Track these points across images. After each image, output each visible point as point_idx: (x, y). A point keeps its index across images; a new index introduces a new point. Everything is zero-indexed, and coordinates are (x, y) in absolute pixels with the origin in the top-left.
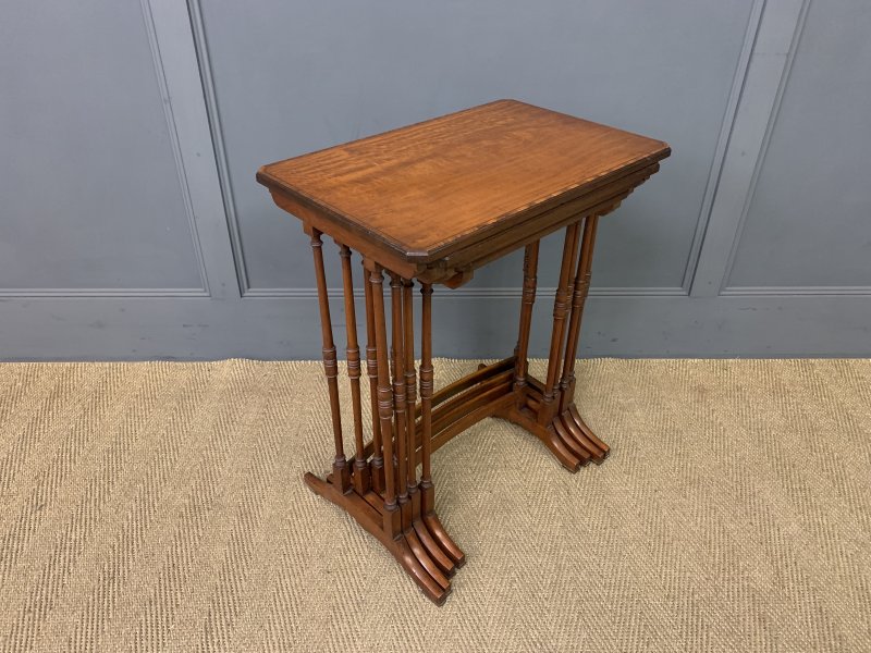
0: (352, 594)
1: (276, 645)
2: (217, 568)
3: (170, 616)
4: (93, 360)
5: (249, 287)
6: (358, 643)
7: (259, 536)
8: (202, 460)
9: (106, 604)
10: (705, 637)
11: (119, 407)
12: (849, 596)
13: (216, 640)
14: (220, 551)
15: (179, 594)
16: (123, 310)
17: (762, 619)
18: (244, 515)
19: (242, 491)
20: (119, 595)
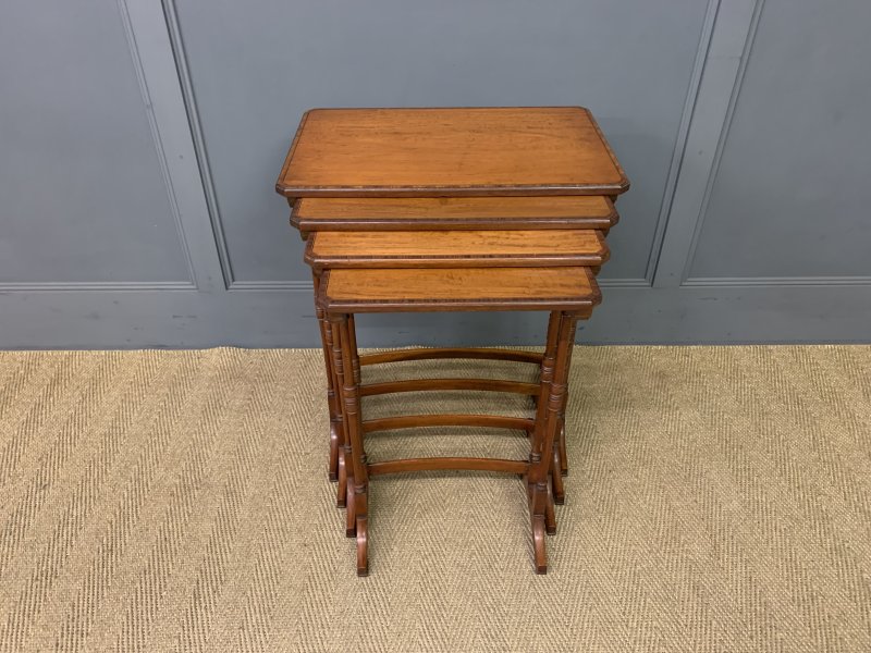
0: (326, 565)
1: (257, 610)
2: (205, 541)
3: (163, 584)
4: (90, 348)
5: (234, 280)
6: (331, 608)
7: (243, 513)
8: (191, 443)
9: (105, 574)
10: (642, 603)
11: (115, 393)
12: (778, 567)
13: (203, 605)
14: (208, 525)
15: (170, 565)
16: (116, 302)
17: (696, 588)
18: (229, 494)
19: (228, 472)
20: (117, 566)
